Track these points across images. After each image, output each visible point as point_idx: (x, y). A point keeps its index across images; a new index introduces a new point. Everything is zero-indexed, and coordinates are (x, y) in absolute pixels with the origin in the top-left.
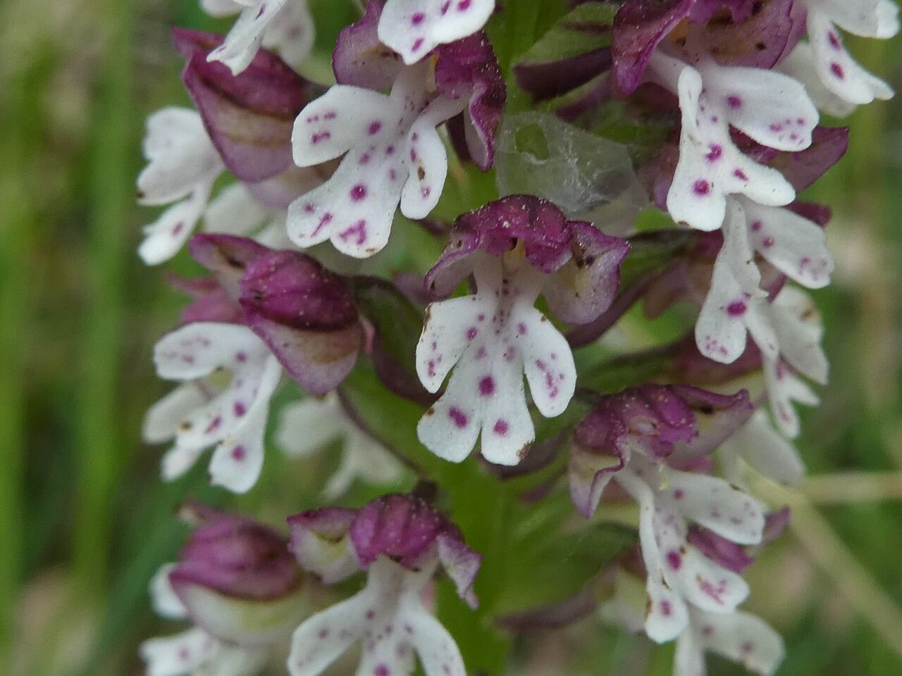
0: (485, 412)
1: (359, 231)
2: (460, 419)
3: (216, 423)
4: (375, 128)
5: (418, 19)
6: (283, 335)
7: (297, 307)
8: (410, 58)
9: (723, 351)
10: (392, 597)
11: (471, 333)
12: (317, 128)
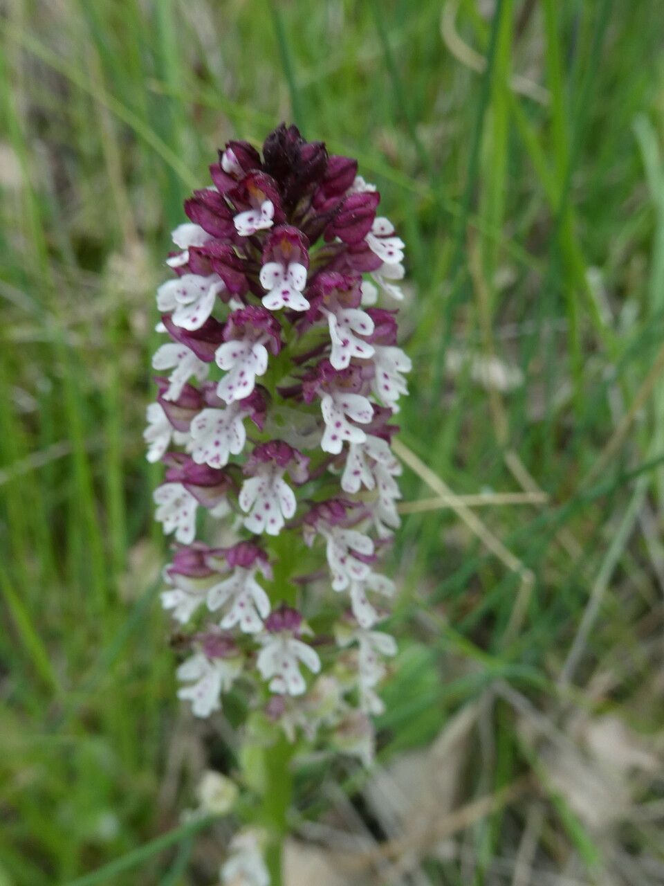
0: (267, 515)
1: (217, 458)
2: (259, 518)
3: (177, 519)
4: (221, 422)
5: (231, 388)
6: (197, 490)
7: (201, 480)
8: (229, 402)
9: (352, 488)
10: (243, 578)
11: (260, 489)
12: (200, 424)
